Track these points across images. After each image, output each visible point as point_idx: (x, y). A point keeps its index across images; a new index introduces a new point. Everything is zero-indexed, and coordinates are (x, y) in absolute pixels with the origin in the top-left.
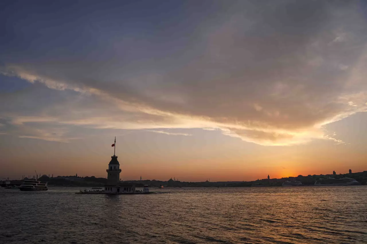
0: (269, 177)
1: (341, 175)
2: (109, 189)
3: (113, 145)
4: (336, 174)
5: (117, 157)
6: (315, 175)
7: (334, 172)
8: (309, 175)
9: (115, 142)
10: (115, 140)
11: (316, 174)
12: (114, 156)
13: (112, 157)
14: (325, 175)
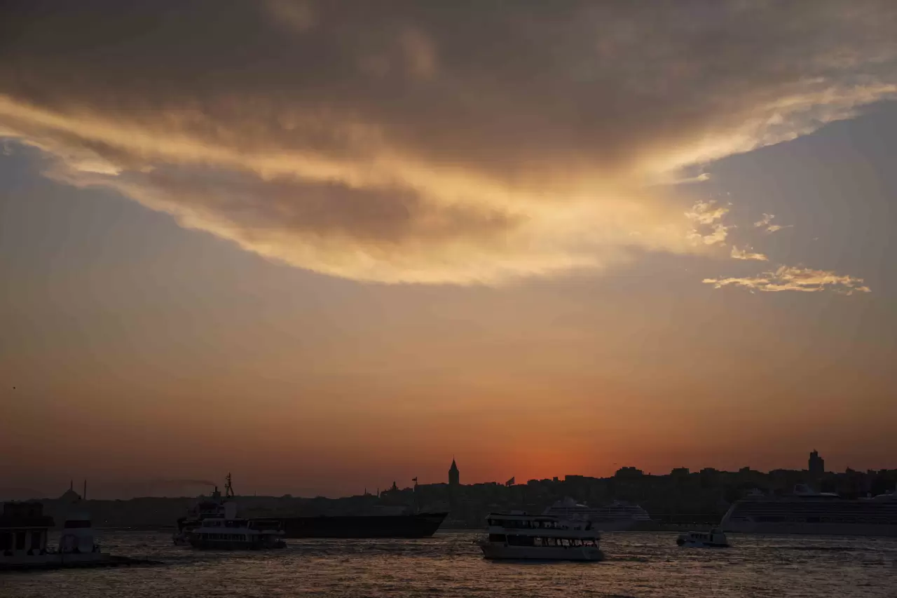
0: (454, 472)
1: (852, 477)
4: (827, 469)
6: (712, 470)
7: (815, 460)
8: (676, 471)
11: (719, 468)
14: (766, 472)
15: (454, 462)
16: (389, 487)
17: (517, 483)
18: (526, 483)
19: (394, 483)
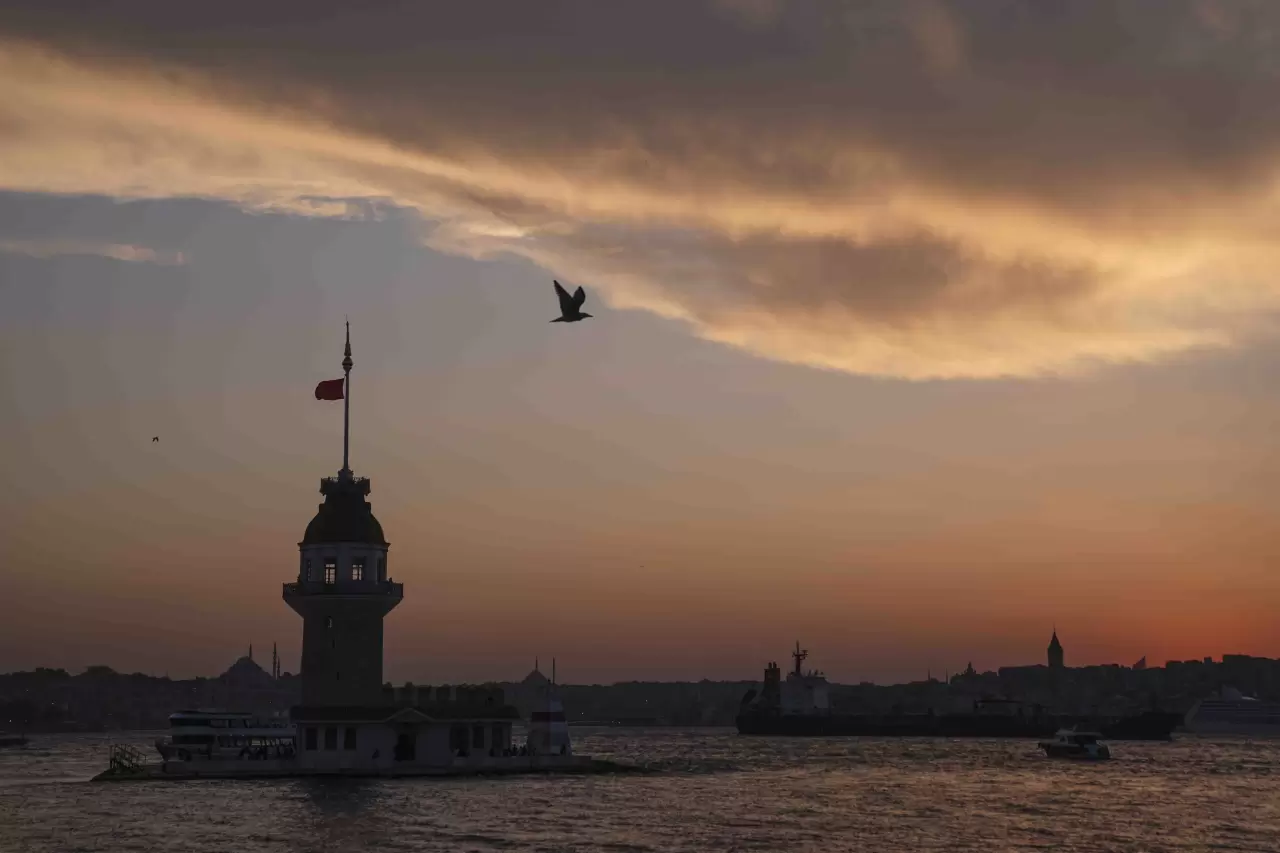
2: (331, 735)
3: (330, 390)
5: (364, 486)
9: (348, 365)
10: (348, 353)
12: (345, 472)
13: (327, 486)
15: (1055, 637)
16: (962, 670)
17: (1149, 665)
18: (1163, 666)
19: (970, 665)
